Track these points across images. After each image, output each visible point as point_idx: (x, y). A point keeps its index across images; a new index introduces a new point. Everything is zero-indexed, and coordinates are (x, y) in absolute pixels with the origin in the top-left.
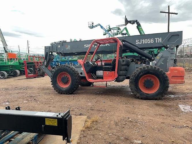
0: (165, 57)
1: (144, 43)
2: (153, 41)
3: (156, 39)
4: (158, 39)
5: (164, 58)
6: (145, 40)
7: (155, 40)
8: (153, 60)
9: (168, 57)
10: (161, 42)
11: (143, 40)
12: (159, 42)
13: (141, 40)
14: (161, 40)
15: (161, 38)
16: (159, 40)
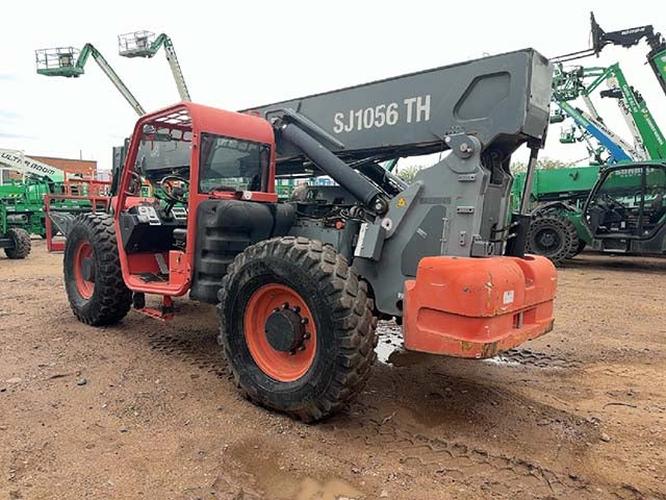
0: (436, 200)
1: (359, 128)
2: (396, 118)
3: (409, 102)
4: (414, 104)
5: (431, 206)
6: (366, 112)
7: (402, 110)
8: (383, 213)
9: (448, 200)
10: (427, 118)
11: (359, 114)
12: (418, 119)
13: (352, 112)
14: (427, 108)
15: (428, 97)
16: (420, 108)
